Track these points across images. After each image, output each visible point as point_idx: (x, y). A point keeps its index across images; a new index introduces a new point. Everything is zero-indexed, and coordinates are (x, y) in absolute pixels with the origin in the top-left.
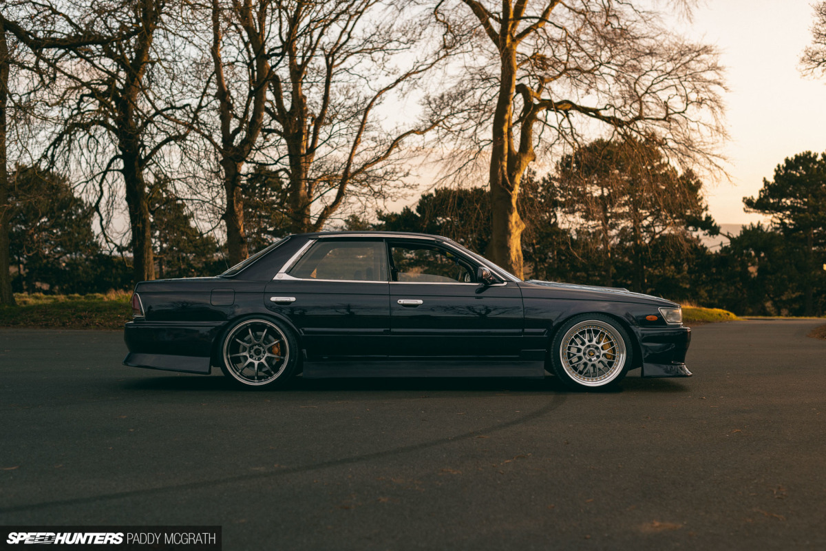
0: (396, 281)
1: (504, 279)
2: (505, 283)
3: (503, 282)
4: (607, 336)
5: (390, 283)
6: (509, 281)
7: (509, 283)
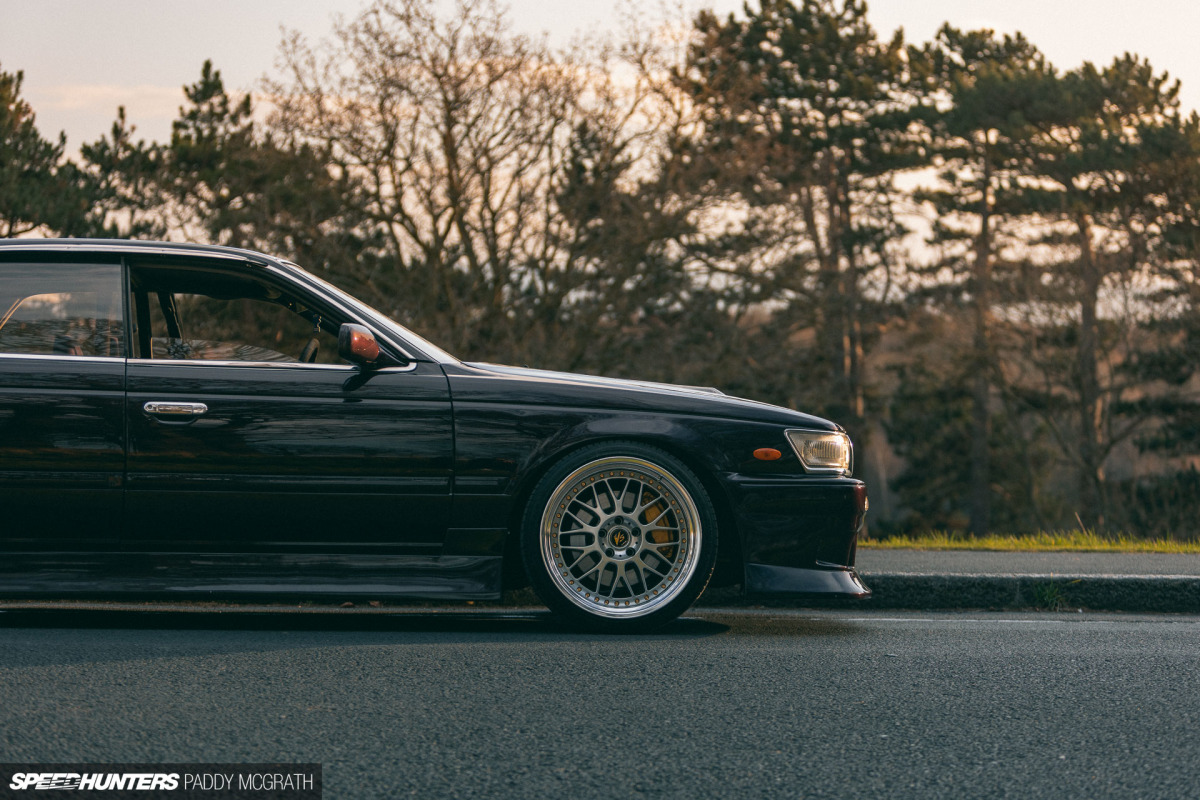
0: (148, 357)
1: (411, 356)
2: (412, 366)
3: (406, 362)
4: (645, 487)
5: (129, 361)
6: (423, 360)
7: (424, 365)
